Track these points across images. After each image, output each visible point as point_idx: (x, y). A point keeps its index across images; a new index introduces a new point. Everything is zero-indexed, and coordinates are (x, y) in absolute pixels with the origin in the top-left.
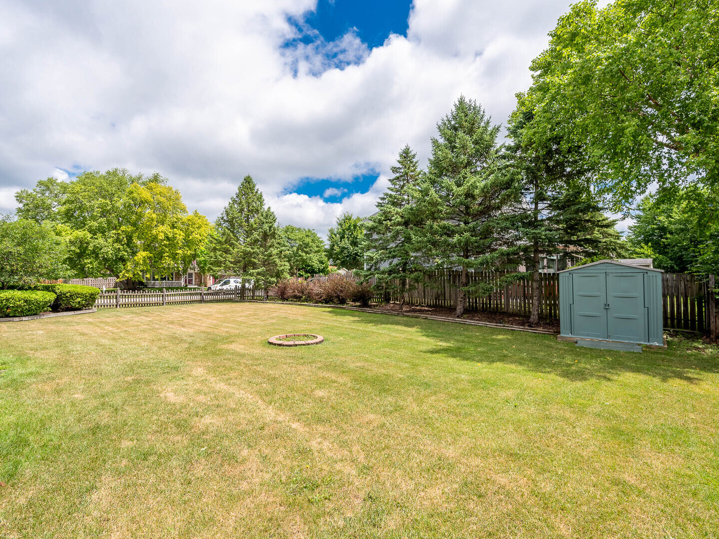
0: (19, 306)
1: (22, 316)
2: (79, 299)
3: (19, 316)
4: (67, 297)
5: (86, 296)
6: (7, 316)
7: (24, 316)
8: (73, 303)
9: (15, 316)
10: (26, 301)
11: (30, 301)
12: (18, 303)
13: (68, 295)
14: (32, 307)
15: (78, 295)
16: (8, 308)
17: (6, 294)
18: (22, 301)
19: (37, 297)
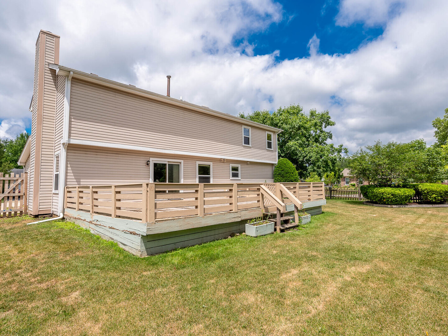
0: (389, 198)
1: (392, 205)
2: (434, 196)
3: (391, 205)
4: (425, 193)
5: (440, 193)
6: (385, 204)
7: (394, 205)
8: (430, 198)
9: (388, 204)
10: (393, 195)
11: (395, 195)
12: (388, 196)
13: (425, 191)
14: (397, 199)
15: (433, 192)
16: (384, 198)
17: (382, 190)
18: (390, 195)
19: (400, 192)
